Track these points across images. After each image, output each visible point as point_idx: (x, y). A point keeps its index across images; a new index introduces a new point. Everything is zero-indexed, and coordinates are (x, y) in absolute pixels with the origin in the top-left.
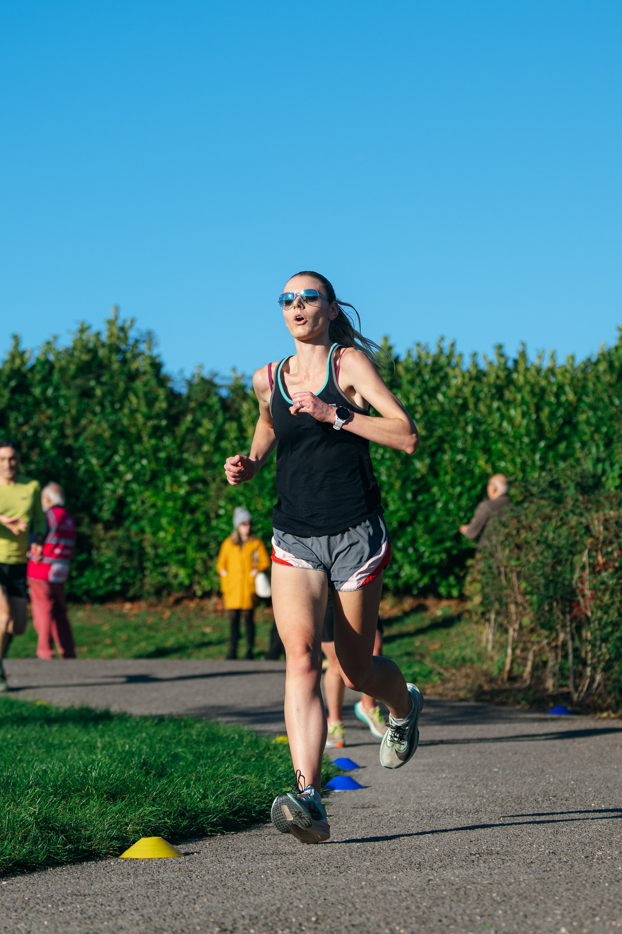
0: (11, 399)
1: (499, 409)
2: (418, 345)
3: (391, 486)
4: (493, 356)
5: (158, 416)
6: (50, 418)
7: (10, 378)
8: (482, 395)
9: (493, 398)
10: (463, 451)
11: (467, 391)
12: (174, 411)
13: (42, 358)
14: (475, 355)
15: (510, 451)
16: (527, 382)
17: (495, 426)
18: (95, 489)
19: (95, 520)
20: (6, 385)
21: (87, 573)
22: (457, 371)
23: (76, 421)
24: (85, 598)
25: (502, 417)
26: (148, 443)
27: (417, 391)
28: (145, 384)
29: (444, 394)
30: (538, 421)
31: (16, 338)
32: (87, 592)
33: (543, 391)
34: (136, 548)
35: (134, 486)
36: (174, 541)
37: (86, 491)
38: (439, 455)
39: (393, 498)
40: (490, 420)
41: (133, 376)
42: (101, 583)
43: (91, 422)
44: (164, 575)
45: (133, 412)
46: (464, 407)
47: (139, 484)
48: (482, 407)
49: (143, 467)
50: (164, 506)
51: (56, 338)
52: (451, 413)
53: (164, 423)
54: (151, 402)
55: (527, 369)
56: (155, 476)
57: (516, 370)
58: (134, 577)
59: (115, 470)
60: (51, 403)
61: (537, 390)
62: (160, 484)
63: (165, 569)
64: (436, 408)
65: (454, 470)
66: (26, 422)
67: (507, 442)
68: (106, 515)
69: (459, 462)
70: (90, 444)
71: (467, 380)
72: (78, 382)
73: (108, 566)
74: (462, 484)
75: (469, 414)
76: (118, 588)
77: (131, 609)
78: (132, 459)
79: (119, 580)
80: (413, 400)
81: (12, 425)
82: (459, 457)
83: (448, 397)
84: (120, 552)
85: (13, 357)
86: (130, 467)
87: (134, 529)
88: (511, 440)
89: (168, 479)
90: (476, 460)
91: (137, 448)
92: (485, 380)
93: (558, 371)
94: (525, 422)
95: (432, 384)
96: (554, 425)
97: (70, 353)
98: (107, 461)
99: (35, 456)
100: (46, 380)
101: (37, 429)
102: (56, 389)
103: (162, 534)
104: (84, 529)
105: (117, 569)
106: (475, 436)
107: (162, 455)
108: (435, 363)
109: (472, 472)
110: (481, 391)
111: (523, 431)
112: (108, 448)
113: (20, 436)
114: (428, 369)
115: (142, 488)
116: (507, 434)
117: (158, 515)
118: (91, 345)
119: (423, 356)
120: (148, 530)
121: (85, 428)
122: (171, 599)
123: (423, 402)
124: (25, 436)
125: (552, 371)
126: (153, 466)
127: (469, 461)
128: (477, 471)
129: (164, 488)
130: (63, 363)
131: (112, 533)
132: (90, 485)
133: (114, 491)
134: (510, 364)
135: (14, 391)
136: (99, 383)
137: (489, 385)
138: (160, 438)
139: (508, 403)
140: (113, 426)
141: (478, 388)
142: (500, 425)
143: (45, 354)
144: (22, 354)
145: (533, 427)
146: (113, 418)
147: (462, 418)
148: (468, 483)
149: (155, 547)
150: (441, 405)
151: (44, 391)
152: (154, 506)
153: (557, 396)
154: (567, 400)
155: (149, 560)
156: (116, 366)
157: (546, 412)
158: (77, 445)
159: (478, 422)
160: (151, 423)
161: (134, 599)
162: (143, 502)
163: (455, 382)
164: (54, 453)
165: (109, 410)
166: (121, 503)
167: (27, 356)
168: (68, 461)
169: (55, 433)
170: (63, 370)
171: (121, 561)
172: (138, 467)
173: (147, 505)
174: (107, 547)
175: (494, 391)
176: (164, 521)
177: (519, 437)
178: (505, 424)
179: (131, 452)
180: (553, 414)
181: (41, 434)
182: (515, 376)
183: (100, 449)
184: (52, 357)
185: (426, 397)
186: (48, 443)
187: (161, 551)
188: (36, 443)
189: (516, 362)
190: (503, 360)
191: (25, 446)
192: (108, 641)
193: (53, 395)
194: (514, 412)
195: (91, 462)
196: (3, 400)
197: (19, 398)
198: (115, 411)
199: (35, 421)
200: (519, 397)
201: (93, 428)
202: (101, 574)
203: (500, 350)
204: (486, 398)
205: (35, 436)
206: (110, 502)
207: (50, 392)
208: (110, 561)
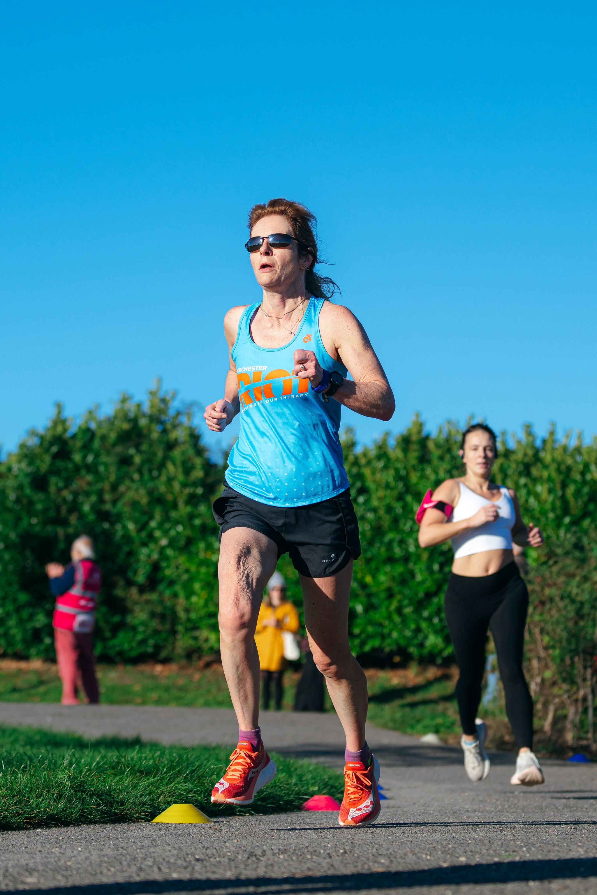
0: (52, 464)
1: (525, 485)
2: (449, 422)
4: (521, 435)
5: (194, 484)
6: (90, 484)
7: (51, 444)
8: (510, 472)
9: (520, 474)
12: (210, 480)
13: (83, 427)
16: (554, 460)
18: (130, 554)
19: (130, 583)
20: (47, 450)
21: (122, 634)
23: (114, 487)
24: (118, 659)
25: (529, 493)
26: (184, 510)
28: (183, 453)
30: (563, 498)
31: (59, 407)
32: (120, 654)
33: (569, 469)
34: (168, 612)
35: (169, 552)
36: (206, 605)
37: (122, 556)
39: (420, 569)
41: (171, 446)
42: (134, 644)
43: (128, 489)
44: (196, 638)
45: (170, 480)
47: (174, 551)
49: (178, 533)
50: (198, 572)
51: (98, 406)
53: (200, 491)
54: (188, 470)
55: (553, 449)
56: (189, 542)
57: (544, 449)
58: (166, 640)
59: (151, 536)
60: (92, 469)
61: (563, 467)
62: (193, 549)
63: (197, 633)
66: (66, 487)
67: (533, 518)
68: (141, 578)
70: (127, 510)
72: (119, 449)
73: (141, 629)
76: (150, 650)
77: (162, 672)
78: (167, 526)
79: (151, 642)
81: (52, 489)
84: (153, 615)
85: (55, 424)
86: (166, 533)
87: (168, 593)
88: (537, 515)
89: (202, 545)
91: (173, 514)
92: (513, 457)
93: (583, 451)
94: (551, 498)
96: (580, 503)
97: (111, 421)
99: (73, 519)
101: (76, 494)
102: (97, 455)
103: (194, 599)
104: (119, 592)
105: (149, 631)
107: (197, 522)
110: (509, 467)
111: (548, 506)
112: (144, 513)
113: (59, 500)
115: (177, 553)
116: (533, 510)
117: (191, 580)
118: (132, 415)
119: (453, 432)
120: (182, 594)
121: (122, 495)
122: (202, 663)
124: (64, 500)
125: (578, 450)
126: (188, 532)
129: (197, 554)
130: (104, 431)
131: (147, 596)
132: (126, 549)
133: (149, 556)
134: (538, 443)
135: (55, 457)
136: (138, 451)
137: (517, 463)
138: (195, 505)
139: (535, 480)
140: (150, 493)
141: (506, 465)
142: (527, 501)
143: (86, 422)
144: (64, 422)
145: (558, 503)
146: (150, 485)
149: (187, 610)
151: (84, 458)
152: (187, 571)
153: (583, 474)
154: (592, 479)
155: (181, 624)
156: (155, 435)
157: (571, 489)
158: (115, 511)
160: (188, 491)
161: (166, 661)
162: (177, 567)
164: (92, 517)
165: (146, 476)
166: (156, 567)
167: (68, 424)
168: (106, 525)
169: (94, 498)
170: (104, 438)
171: (154, 624)
172: (173, 533)
173: (180, 571)
174: (142, 610)
175: (521, 468)
176: (197, 586)
177: (544, 513)
178: (532, 500)
179: (166, 518)
180: (578, 493)
181: (81, 498)
182: (542, 455)
183: (137, 514)
184: (93, 426)
186: (86, 508)
187: (193, 616)
188: (74, 507)
189: (544, 442)
190: (531, 439)
191: (64, 510)
192: (139, 700)
193: (92, 462)
194: (540, 488)
195: (128, 527)
196: (44, 466)
197: (60, 464)
198: (153, 479)
199: (75, 486)
200: (545, 474)
201: (131, 494)
202: (134, 636)
203: (528, 429)
204: (514, 474)
205: (75, 500)
206: (145, 566)
207: (90, 458)
208: (143, 624)
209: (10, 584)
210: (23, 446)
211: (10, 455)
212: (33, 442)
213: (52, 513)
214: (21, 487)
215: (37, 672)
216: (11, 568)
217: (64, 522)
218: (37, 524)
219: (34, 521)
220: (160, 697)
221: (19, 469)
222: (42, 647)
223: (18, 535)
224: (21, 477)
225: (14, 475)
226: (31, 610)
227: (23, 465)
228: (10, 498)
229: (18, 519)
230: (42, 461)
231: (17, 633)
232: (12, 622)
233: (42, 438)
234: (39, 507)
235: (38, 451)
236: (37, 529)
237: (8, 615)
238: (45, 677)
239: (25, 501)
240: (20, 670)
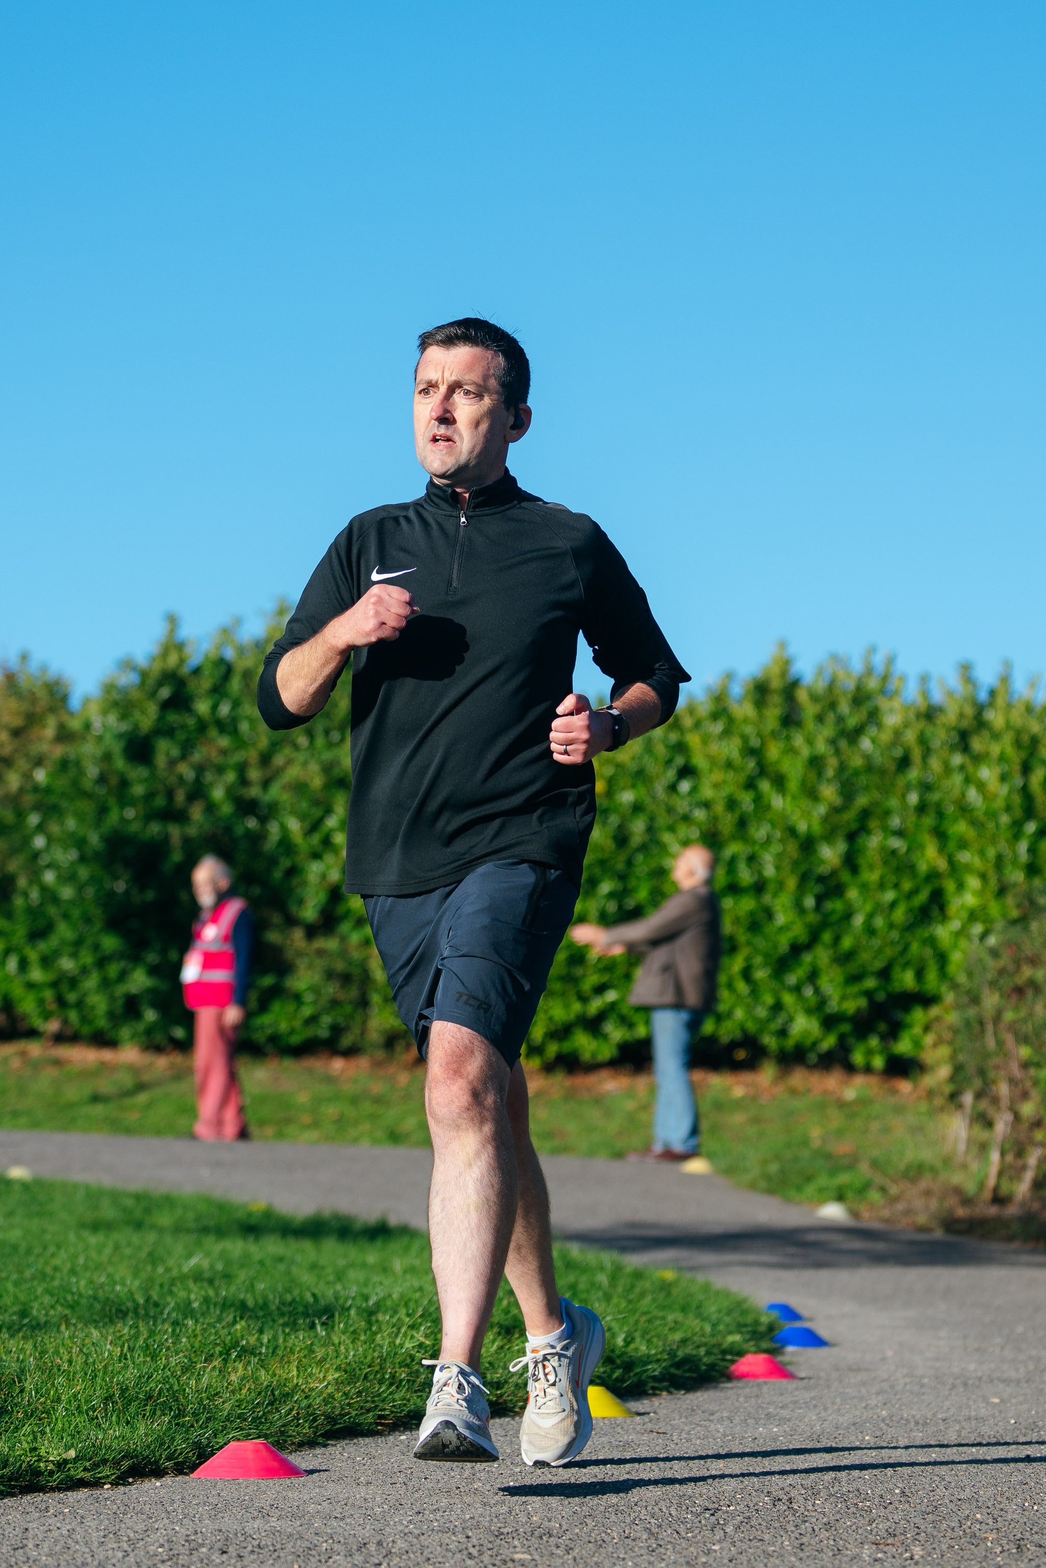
0: (161, 718)
1: (962, 768)
2: (835, 658)
3: (781, 885)
4: (954, 681)
6: (224, 752)
7: (160, 684)
8: (936, 743)
9: (953, 748)
10: (900, 833)
11: (910, 736)
13: (213, 655)
14: (924, 679)
15: (979, 836)
16: (1008, 726)
17: (957, 792)
18: (293, 871)
19: (291, 921)
20: (153, 694)
21: (276, 1007)
22: (896, 704)
23: (265, 759)
24: (269, 1048)
25: (967, 780)
27: (828, 730)
29: (873, 741)
30: (1025, 791)
31: (173, 620)
32: (274, 1039)
33: (1035, 741)
34: (356, 971)
37: (277, 875)
38: (860, 840)
39: (783, 906)
40: (947, 783)
42: (298, 1024)
43: (289, 762)
46: (904, 762)
48: (935, 764)
51: (238, 621)
52: (882, 772)
55: (1009, 706)
57: (992, 705)
58: (351, 1017)
59: (327, 842)
60: (228, 727)
61: (1025, 738)
64: (857, 762)
65: (885, 863)
66: (183, 757)
67: (974, 823)
68: (310, 912)
69: (894, 852)
70: (286, 797)
71: (912, 716)
73: (309, 998)
74: (896, 886)
75: (914, 774)
76: (323, 1032)
77: (343, 1071)
79: (326, 1020)
80: (821, 747)
81: (161, 760)
82: (896, 843)
83: (879, 746)
84: (330, 975)
85: (166, 650)
87: (354, 938)
88: (979, 814)
90: (922, 847)
92: (942, 719)
94: (1004, 790)
95: (852, 722)
97: (260, 647)
98: (315, 826)
99: (197, 813)
100: (218, 690)
101: (200, 769)
102: (236, 704)
104: (273, 937)
105: (323, 1001)
106: (921, 809)
108: (859, 688)
109: (912, 868)
110: (934, 736)
111: (1000, 803)
112: (316, 803)
113: (173, 780)
114: (849, 696)
116: (972, 810)
119: (841, 674)
121: (279, 771)
123: (837, 752)
124: (181, 778)
127: (909, 850)
128: (923, 868)
130: (246, 663)
131: (319, 943)
132: (285, 863)
133: (324, 876)
134: (983, 696)
135: (166, 705)
137: (949, 729)
139: (978, 759)
140: (327, 768)
141: (929, 730)
142: (963, 795)
143: (218, 648)
144: (180, 647)
145: (1017, 800)
146: (327, 756)
147: (901, 782)
148: (907, 885)
150: (867, 757)
151: (215, 708)
155: (376, 990)
157: (1038, 776)
158: (266, 798)
159: (926, 787)
161: (351, 1052)
163: (892, 720)
164: (227, 809)
165: (320, 741)
166: (335, 895)
167: (188, 650)
168: (252, 823)
169: (231, 777)
170: (246, 674)
171: (331, 989)
174: (310, 966)
175: (955, 737)
177: (992, 815)
178: (973, 795)
181: (209, 777)
182: (989, 715)
183: (304, 805)
184: (230, 654)
185: (843, 744)
186: (218, 793)
188: (198, 792)
189: (992, 693)
190: (970, 687)
191: (180, 797)
192: (306, 1119)
193: (228, 716)
194: (986, 773)
195: (289, 826)
196: (146, 720)
197: (173, 718)
198: (330, 745)
199: (197, 756)
200: (995, 749)
201: (293, 773)
202: (296, 1011)
203: (966, 670)
204: (942, 748)
205: (198, 781)
206: (317, 893)
207: (225, 709)
208: (315, 990)
209: (88, 920)
210: (109, 688)
211: (86, 701)
212: (129, 679)
213: (160, 802)
214: (107, 757)
215: (133, 1069)
216: (90, 892)
217: (179, 816)
218: (134, 819)
219: (130, 813)
220: (342, 1115)
221: (104, 726)
222: (141, 1027)
223: (101, 837)
224: (108, 739)
225: (97, 736)
226: (123, 964)
227: (112, 719)
228: (89, 775)
229: (103, 810)
230: (143, 712)
231: (99, 1003)
232: (91, 982)
233: (144, 674)
234: (138, 790)
235: (136, 695)
236: (134, 828)
237: (84, 971)
238: (146, 1077)
239: (114, 781)
240: (103, 1064)
